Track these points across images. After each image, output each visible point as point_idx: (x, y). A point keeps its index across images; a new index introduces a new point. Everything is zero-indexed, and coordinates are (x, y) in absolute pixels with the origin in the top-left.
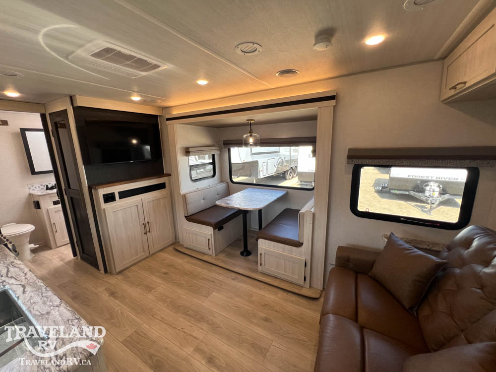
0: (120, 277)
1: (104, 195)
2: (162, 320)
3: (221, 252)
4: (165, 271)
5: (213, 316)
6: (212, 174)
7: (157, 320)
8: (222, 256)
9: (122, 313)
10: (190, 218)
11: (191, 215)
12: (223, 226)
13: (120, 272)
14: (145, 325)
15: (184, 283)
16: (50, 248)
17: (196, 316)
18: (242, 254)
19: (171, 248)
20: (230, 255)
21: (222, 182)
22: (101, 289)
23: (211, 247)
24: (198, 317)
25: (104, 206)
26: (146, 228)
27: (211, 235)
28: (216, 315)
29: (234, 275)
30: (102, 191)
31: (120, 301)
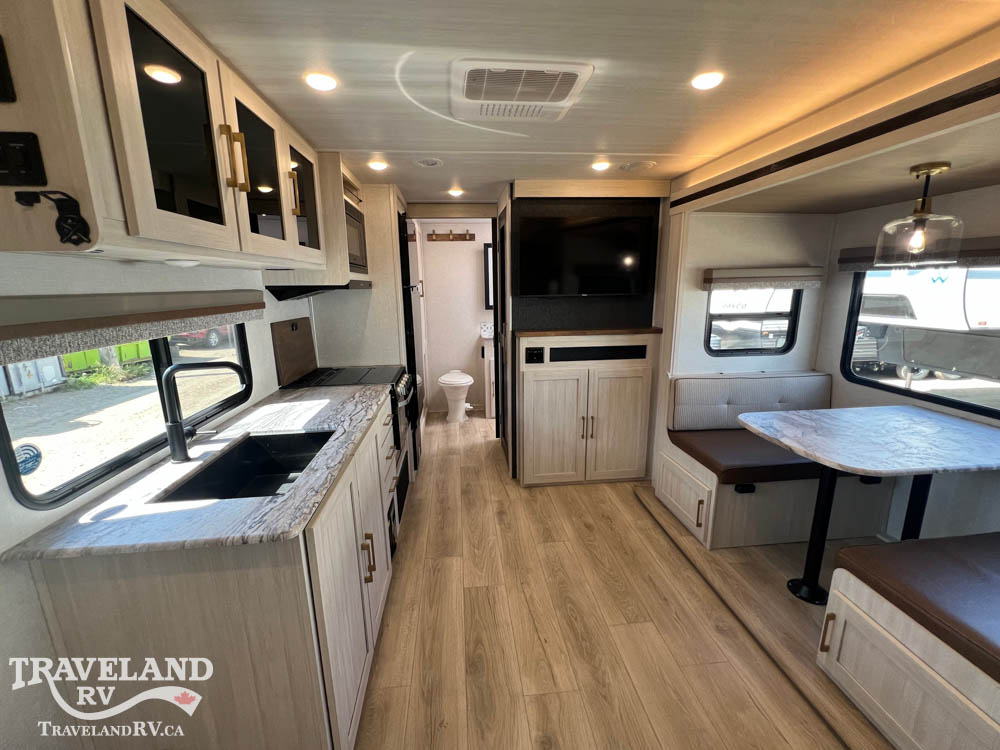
0: (524, 494)
1: (527, 349)
2: (529, 601)
3: (735, 549)
4: (590, 521)
5: (613, 669)
6: (781, 342)
7: (523, 595)
8: (728, 561)
9: (492, 548)
10: (677, 436)
11: (678, 431)
12: (757, 485)
13: (529, 487)
14: (503, 586)
15: (608, 565)
16: (485, 417)
17: (583, 639)
18: (794, 587)
19: (629, 486)
20: (753, 569)
21: (814, 370)
22: (494, 498)
23: (703, 521)
24: (585, 644)
25: (525, 367)
26: (588, 427)
27: (710, 492)
28: (618, 671)
29: (730, 621)
30: (526, 342)
31: (502, 530)
